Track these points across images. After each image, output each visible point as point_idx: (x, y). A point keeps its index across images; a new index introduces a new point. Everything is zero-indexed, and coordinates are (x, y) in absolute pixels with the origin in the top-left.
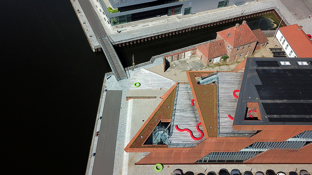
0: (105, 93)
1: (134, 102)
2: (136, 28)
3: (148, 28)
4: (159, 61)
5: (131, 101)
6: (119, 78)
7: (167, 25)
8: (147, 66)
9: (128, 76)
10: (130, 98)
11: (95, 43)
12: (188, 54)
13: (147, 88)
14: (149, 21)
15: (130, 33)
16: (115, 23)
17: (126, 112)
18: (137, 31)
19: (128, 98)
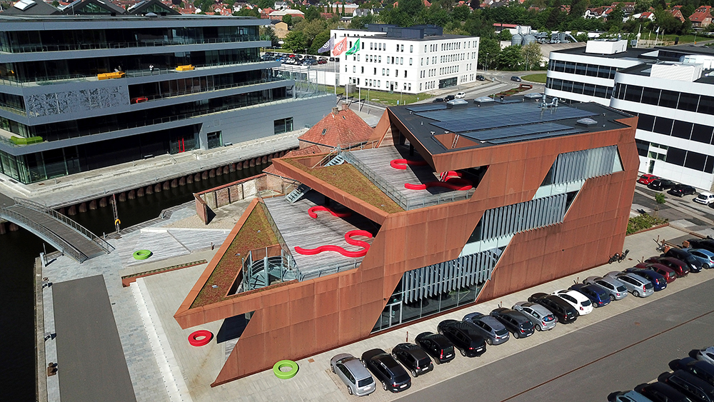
0: (48, 292)
1: (148, 281)
3: (130, 176)
4: (182, 213)
5: (138, 286)
6: (84, 256)
7: (176, 166)
8: (158, 224)
9: (110, 249)
10: (133, 277)
12: (250, 187)
13: (175, 253)
14: (128, 166)
18: (101, 184)
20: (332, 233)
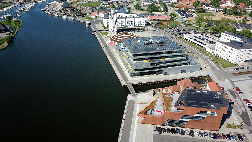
0: (128, 101)
1: (140, 105)
2: (141, 79)
3: (147, 79)
4: (151, 92)
5: (139, 104)
6: (134, 96)
7: (156, 78)
8: (146, 93)
9: (138, 96)
10: (138, 103)
11: (123, 83)
12: (164, 90)
13: (145, 101)
14: (147, 76)
15: (139, 80)
16: (132, 76)
17: (137, 108)
18: (142, 80)
19: (137, 103)
20: (163, 109)
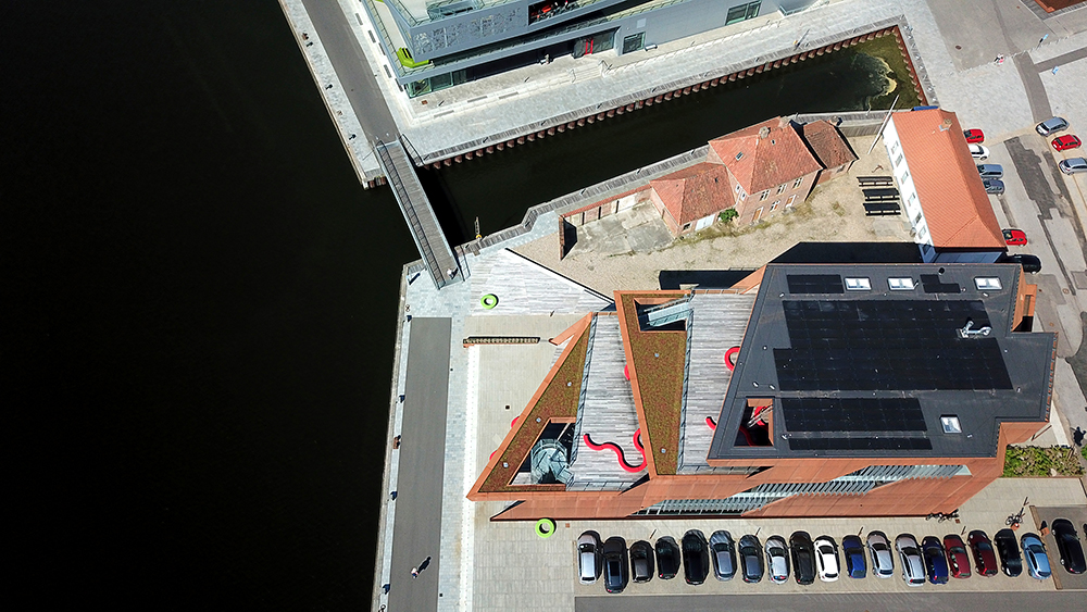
1: (483, 355)
2: (481, 105)
3: (517, 103)
4: (545, 221)
5: (476, 351)
7: (572, 91)
8: (513, 243)
10: (473, 340)
14: (517, 81)
15: (464, 121)
16: (418, 88)
17: (464, 382)
18: (484, 115)
20: (630, 417)
